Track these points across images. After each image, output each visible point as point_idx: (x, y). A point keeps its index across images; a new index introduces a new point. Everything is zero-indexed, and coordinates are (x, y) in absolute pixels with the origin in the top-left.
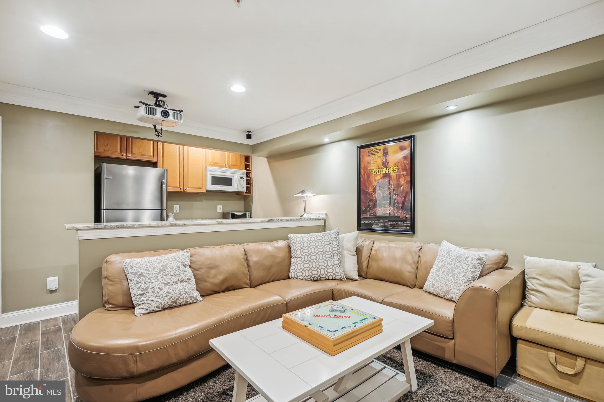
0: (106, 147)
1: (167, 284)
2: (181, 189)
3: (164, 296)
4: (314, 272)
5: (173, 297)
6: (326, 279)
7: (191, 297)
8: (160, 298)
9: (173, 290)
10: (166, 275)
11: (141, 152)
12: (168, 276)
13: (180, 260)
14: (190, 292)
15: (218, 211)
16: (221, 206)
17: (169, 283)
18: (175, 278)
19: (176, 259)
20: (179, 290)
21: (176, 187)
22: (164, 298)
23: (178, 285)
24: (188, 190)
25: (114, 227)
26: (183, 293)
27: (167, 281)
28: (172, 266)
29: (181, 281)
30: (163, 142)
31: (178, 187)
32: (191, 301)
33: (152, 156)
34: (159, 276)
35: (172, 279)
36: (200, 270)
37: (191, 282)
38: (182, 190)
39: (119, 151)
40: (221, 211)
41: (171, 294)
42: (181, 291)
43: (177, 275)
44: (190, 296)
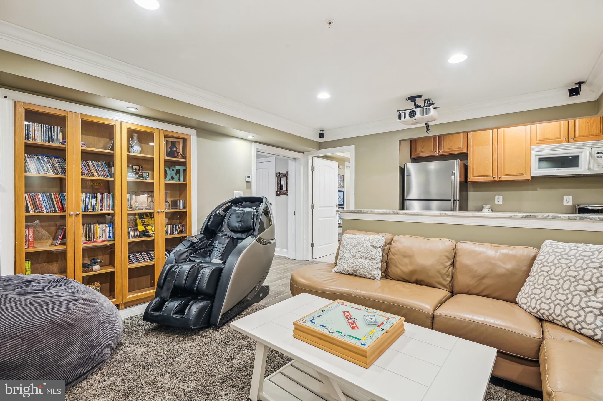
0: (422, 148)
1: (354, 257)
2: (494, 178)
3: (349, 264)
4: (543, 306)
5: (354, 267)
6: (564, 326)
7: (368, 273)
8: (346, 265)
9: (356, 262)
10: (356, 250)
11: (451, 147)
12: (357, 251)
13: (372, 242)
14: (369, 268)
15: (565, 203)
16: (570, 197)
17: (356, 256)
18: (361, 254)
19: (369, 240)
20: (360, 264)
21: (489, 176)
22: (349, 266)
23: (362, 260)
24: (504, 178)
25: (356, 212)
26: (362, 267)
27: (355, 254)
28: (363, 244)
29: (366, 258)
30: (473, 131)
31: (491, 176)
32: (369, 277)
33: (462, 148)
34: (352, 249)
35: (359, 254)
36: (395, 255)
37: (374, 262)
38: (496, 179)
39: (432, 150)
40: (570, 204)
41: (354, 265)
42: (361, 265)
43: (364, 252)
44: (367, 271)
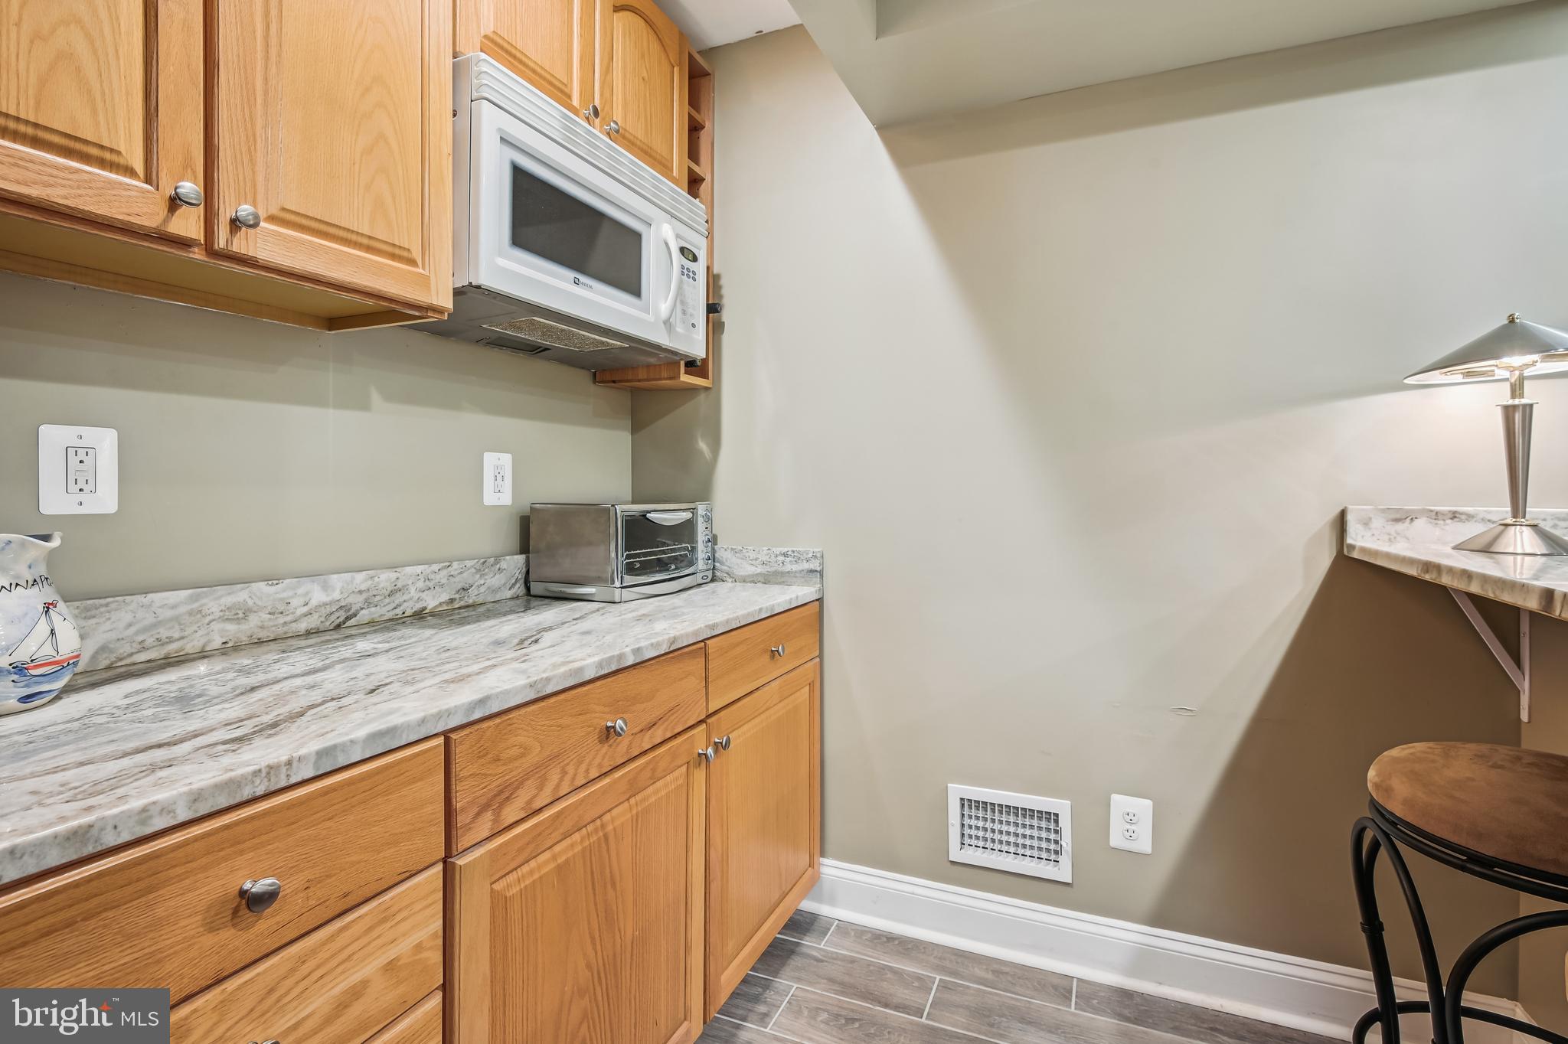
15: (490, 498)
16: (506, 459)
31: (130, 171)
38: (188, 224)
40: (506, 499)
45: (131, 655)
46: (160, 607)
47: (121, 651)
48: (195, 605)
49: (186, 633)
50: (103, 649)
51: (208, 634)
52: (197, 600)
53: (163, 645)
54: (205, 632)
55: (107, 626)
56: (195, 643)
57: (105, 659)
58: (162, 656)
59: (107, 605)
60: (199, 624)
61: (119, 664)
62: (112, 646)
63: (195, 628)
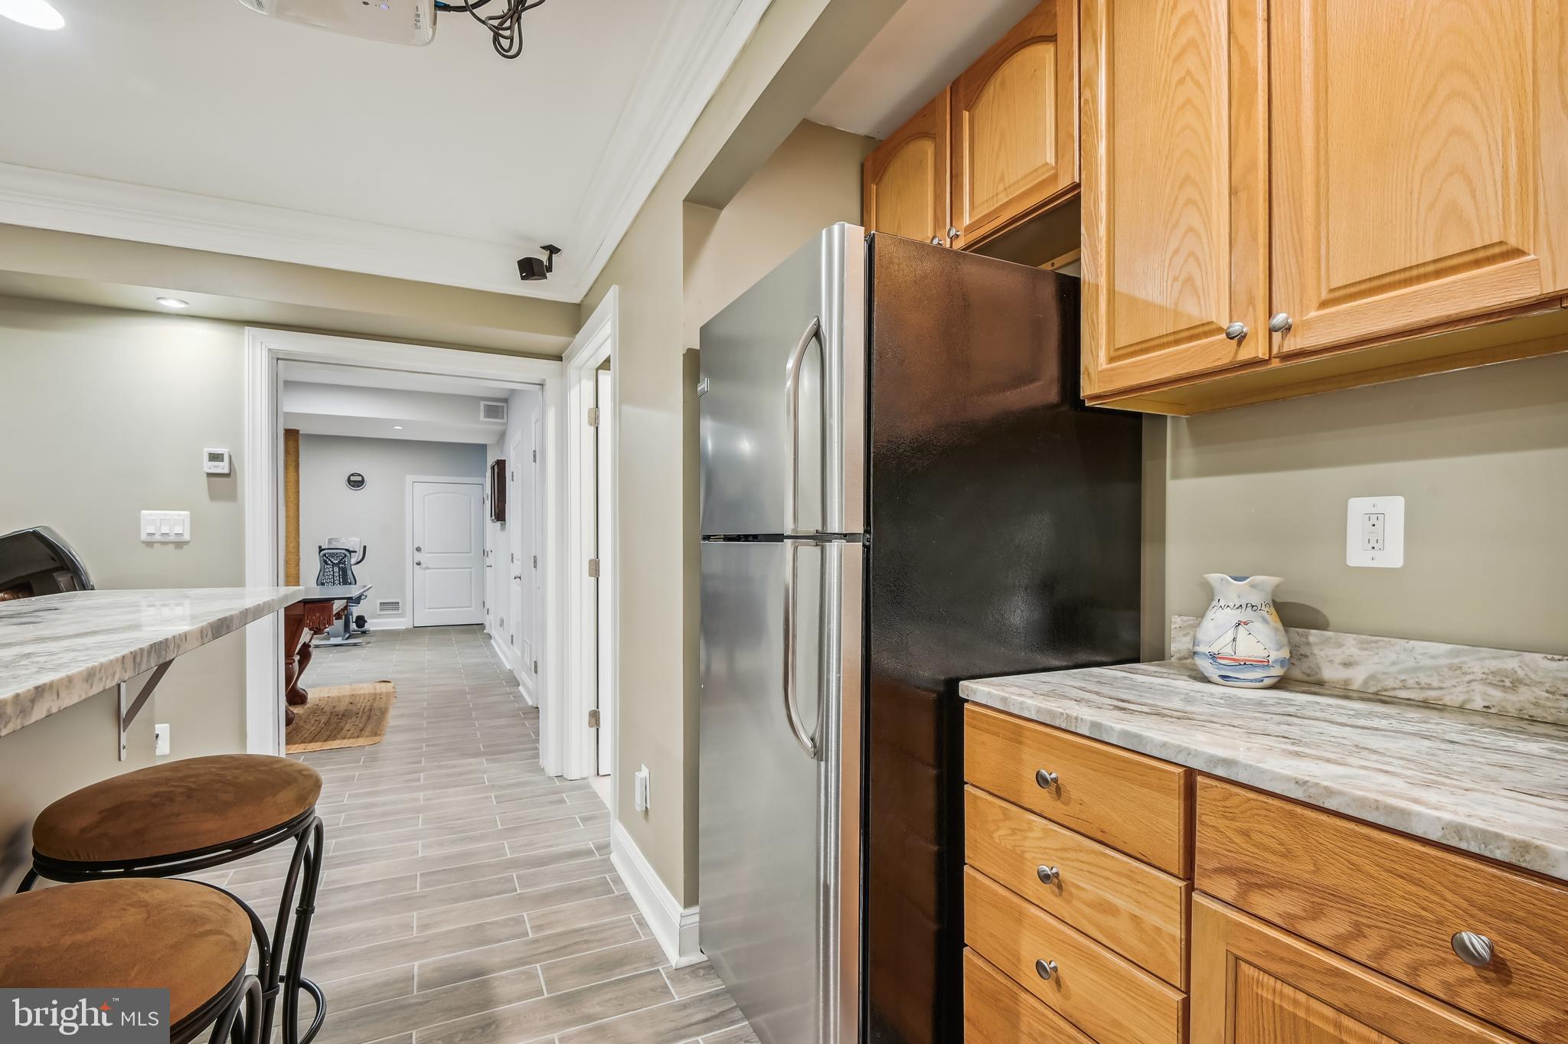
11: (1002, 179)
33: (1052, 160)
38: (1255, 349)
39: (931, 231)
45: (1394, 689)
46: (1420, 654)
47: (1386, 683)
48: (1456, 661)
49: (1444, 685)
50: (1372, 677)
51: (1468, 692)
52: (1457, 656)
53: (1422, 689)
54: (1465, 690)
55: (1376, 659)
56: (1454, 697)
57: (1374, 686)
58: (1421, 699)
59: (1376, 642)
60: (1458, 680)
61: (1384, 693)
62: (1379, 676)
63: (1454, 682)
